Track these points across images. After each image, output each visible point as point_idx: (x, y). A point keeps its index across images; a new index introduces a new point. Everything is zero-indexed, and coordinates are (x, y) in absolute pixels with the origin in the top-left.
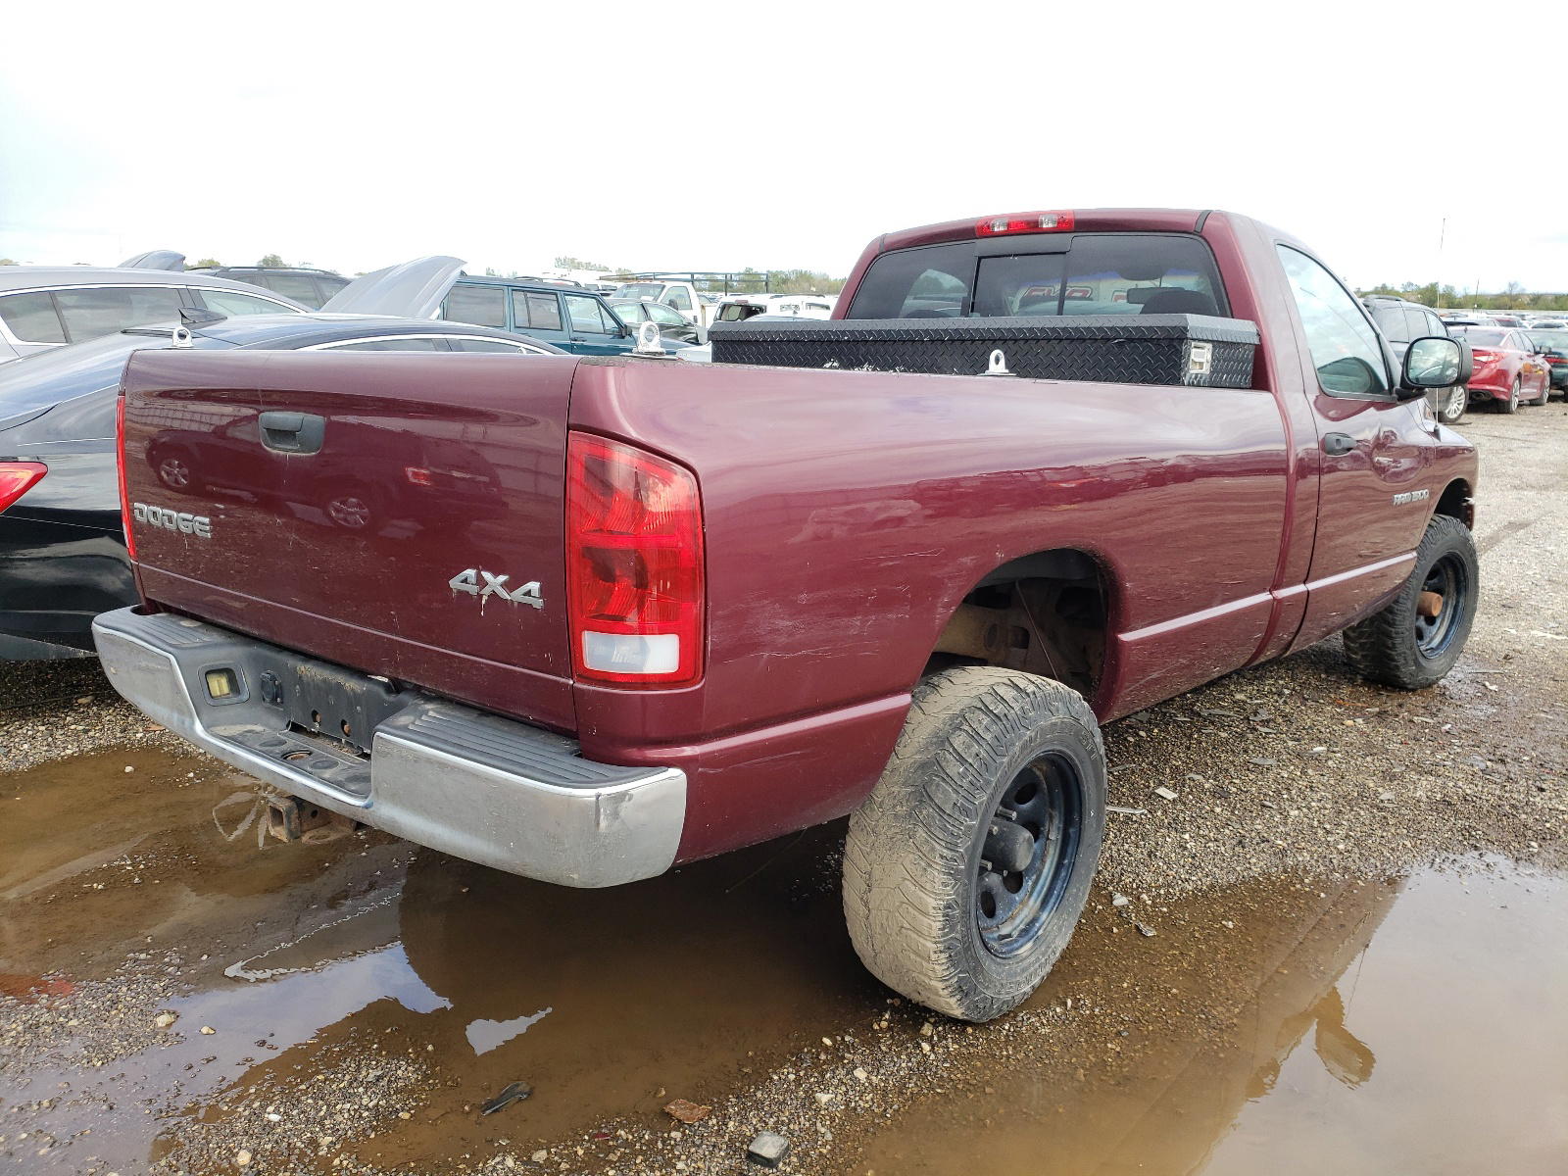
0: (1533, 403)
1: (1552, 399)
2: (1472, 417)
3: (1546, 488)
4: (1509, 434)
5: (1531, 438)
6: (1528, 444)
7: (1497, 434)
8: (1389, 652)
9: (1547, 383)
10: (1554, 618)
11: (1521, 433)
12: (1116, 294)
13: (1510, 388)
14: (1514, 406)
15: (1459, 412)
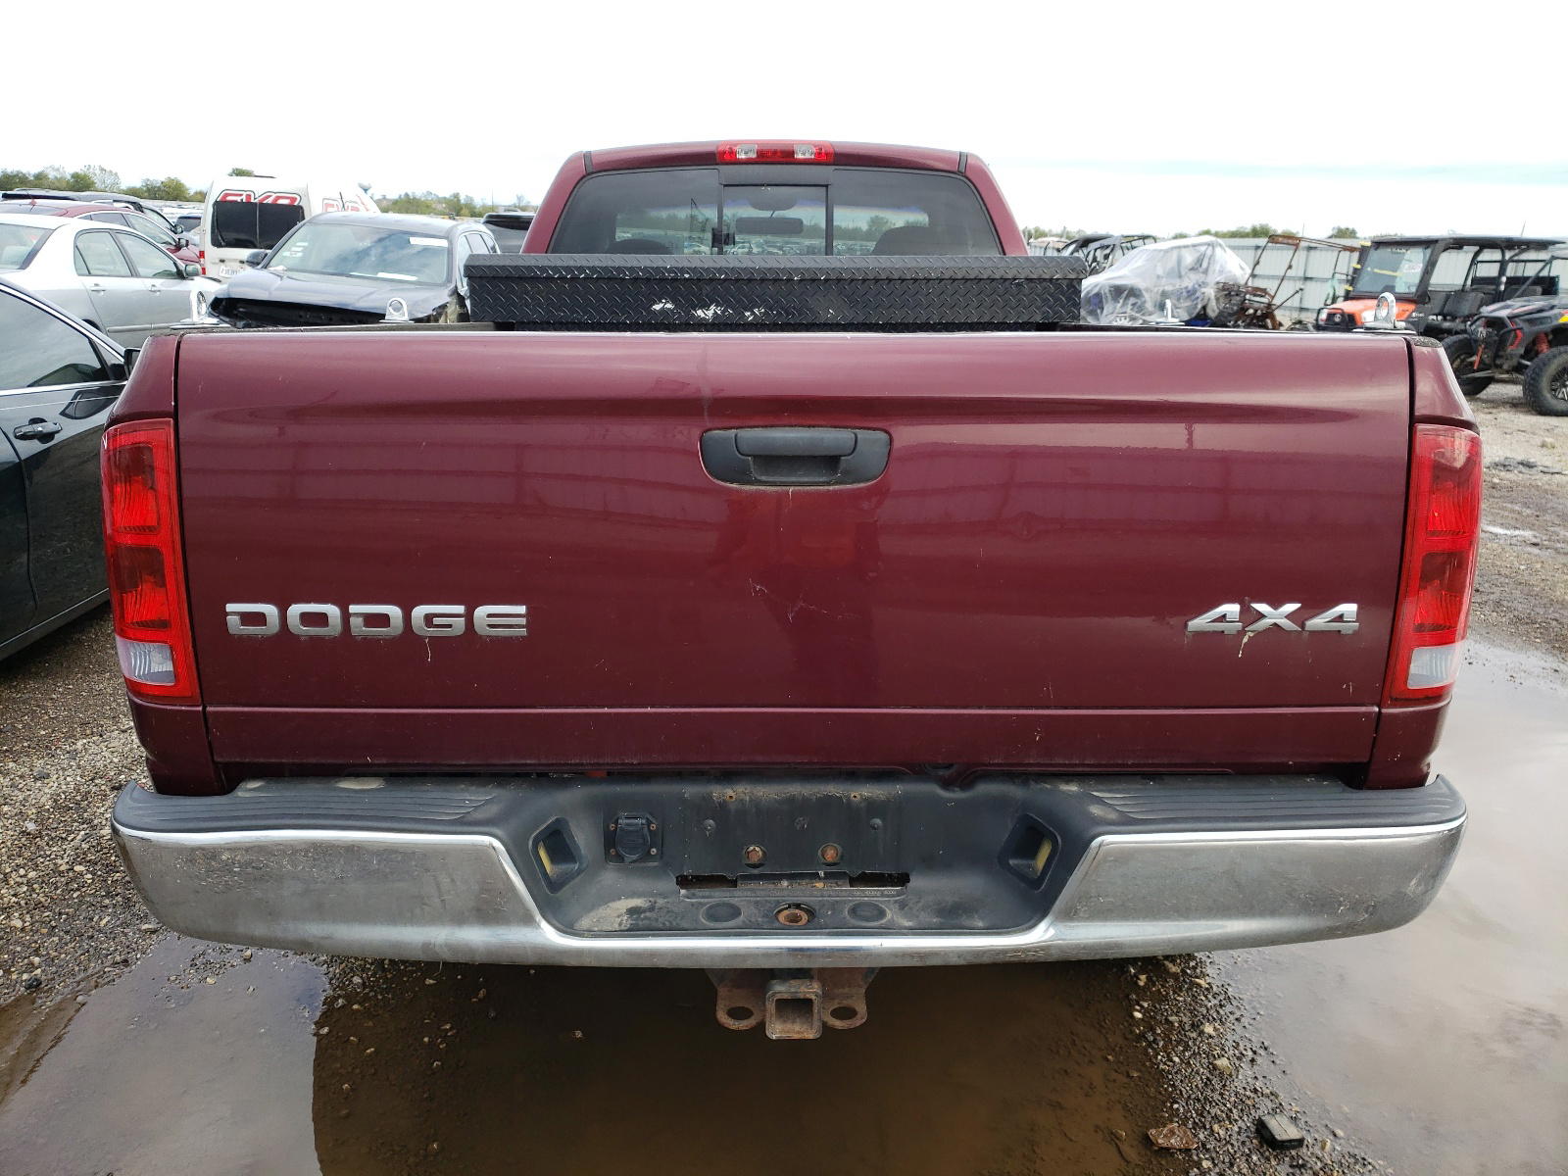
12: (326, 201)
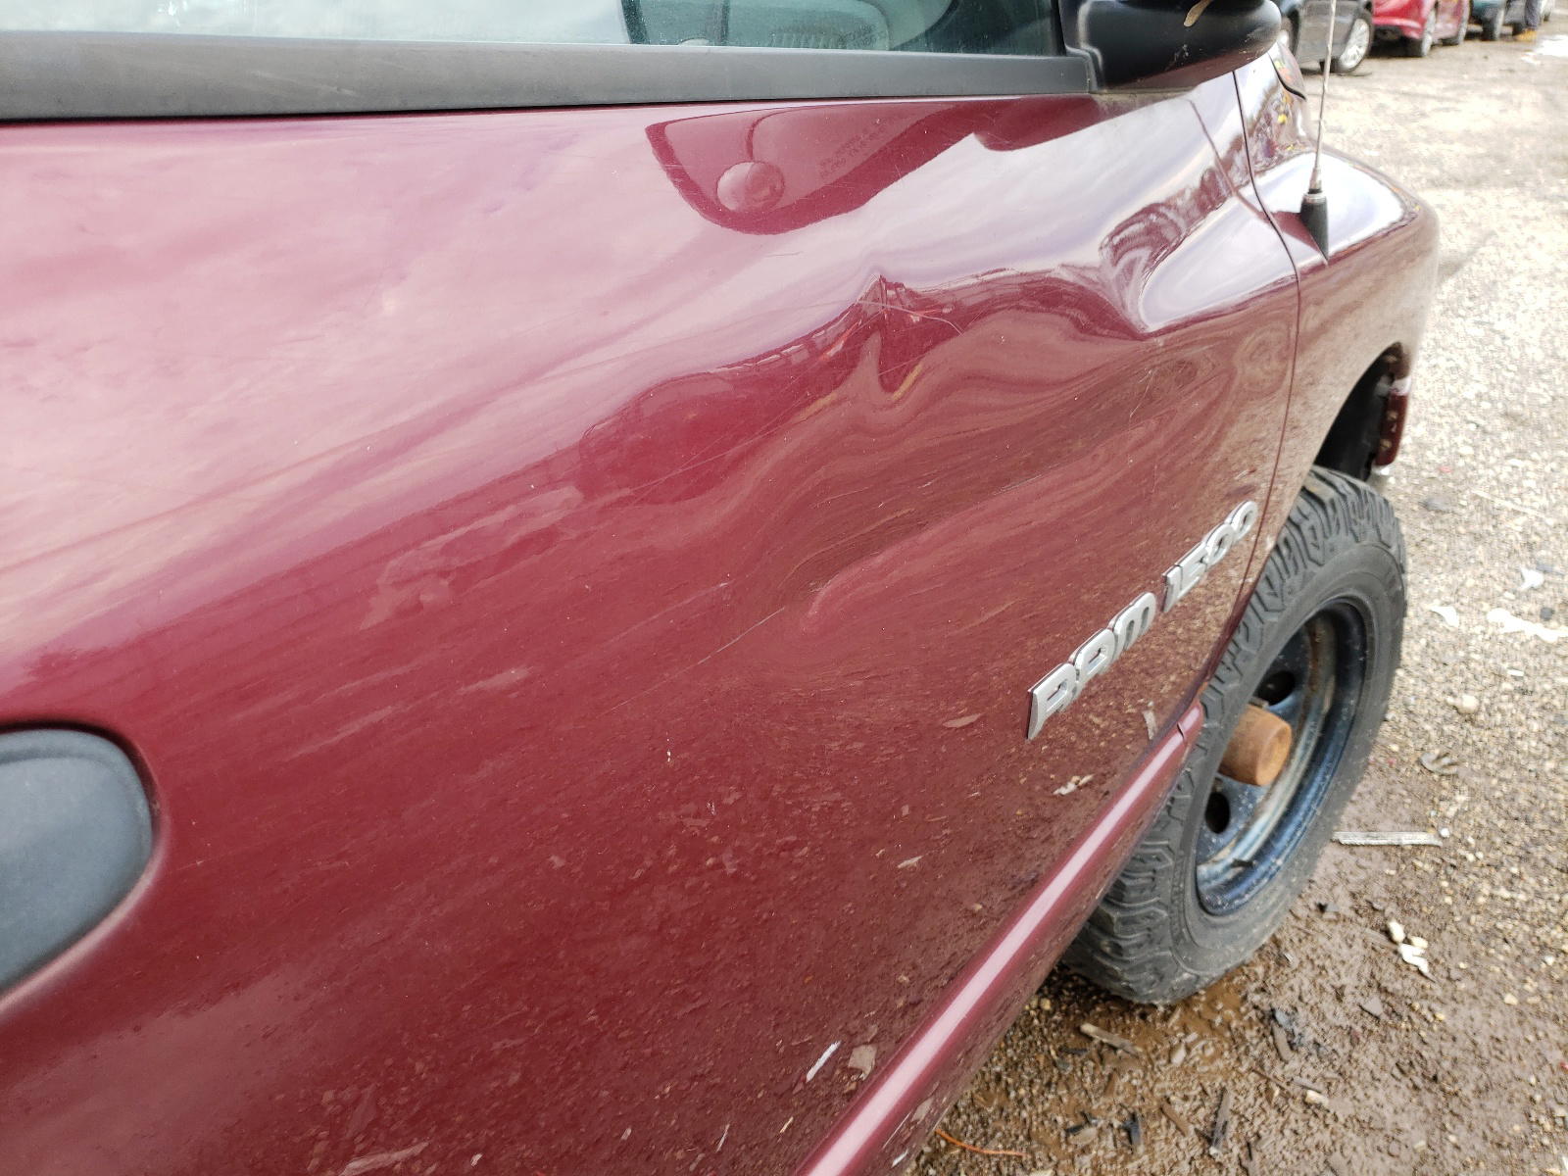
0: (1447, 42)
1: (1470, 36)
2: (1375, 65)
3: (1477, 182)
4: (1421, 89)
5: (1449, 94)
6: (1446, 104)
7: (1405, 89)
8: (1107, 963)
9: (1466, 14)
10: (1530, 546)
11: (1433, 87)
13: (1423, 22)
14: (1426, 47)
15: (1359, 58)
